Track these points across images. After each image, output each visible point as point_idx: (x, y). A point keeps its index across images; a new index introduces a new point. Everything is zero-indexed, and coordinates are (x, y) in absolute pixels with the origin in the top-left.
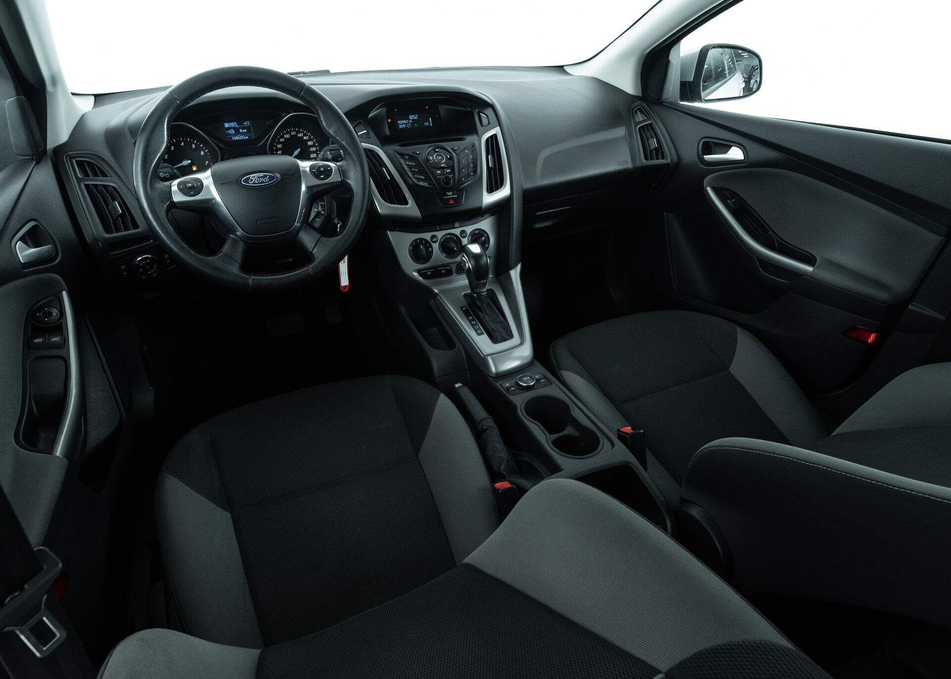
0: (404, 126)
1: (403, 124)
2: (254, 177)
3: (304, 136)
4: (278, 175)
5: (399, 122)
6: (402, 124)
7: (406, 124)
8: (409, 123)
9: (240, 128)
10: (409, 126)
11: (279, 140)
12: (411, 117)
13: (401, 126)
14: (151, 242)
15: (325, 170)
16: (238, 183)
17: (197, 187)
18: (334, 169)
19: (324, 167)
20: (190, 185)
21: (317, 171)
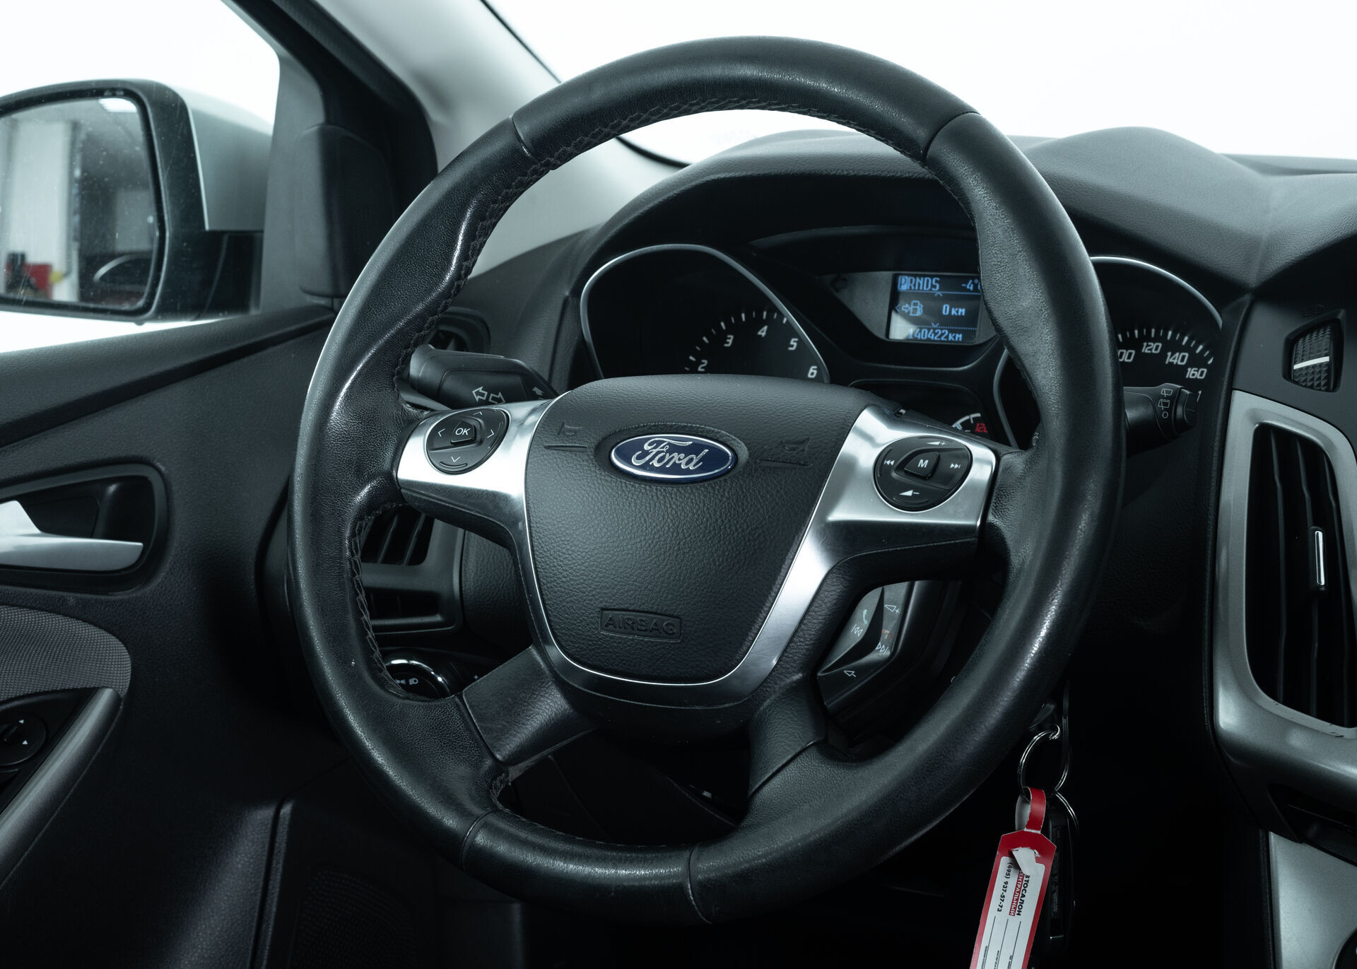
3: (1190, 364)
4: (744, 453)
9: (946, 299)
14: (438, 618)
15: (934, 468)
16: (600, 454)
17: (481, 442)
18: (981, 472)
19: (939, 456)
20: (465, 431)
21: (900, 468)
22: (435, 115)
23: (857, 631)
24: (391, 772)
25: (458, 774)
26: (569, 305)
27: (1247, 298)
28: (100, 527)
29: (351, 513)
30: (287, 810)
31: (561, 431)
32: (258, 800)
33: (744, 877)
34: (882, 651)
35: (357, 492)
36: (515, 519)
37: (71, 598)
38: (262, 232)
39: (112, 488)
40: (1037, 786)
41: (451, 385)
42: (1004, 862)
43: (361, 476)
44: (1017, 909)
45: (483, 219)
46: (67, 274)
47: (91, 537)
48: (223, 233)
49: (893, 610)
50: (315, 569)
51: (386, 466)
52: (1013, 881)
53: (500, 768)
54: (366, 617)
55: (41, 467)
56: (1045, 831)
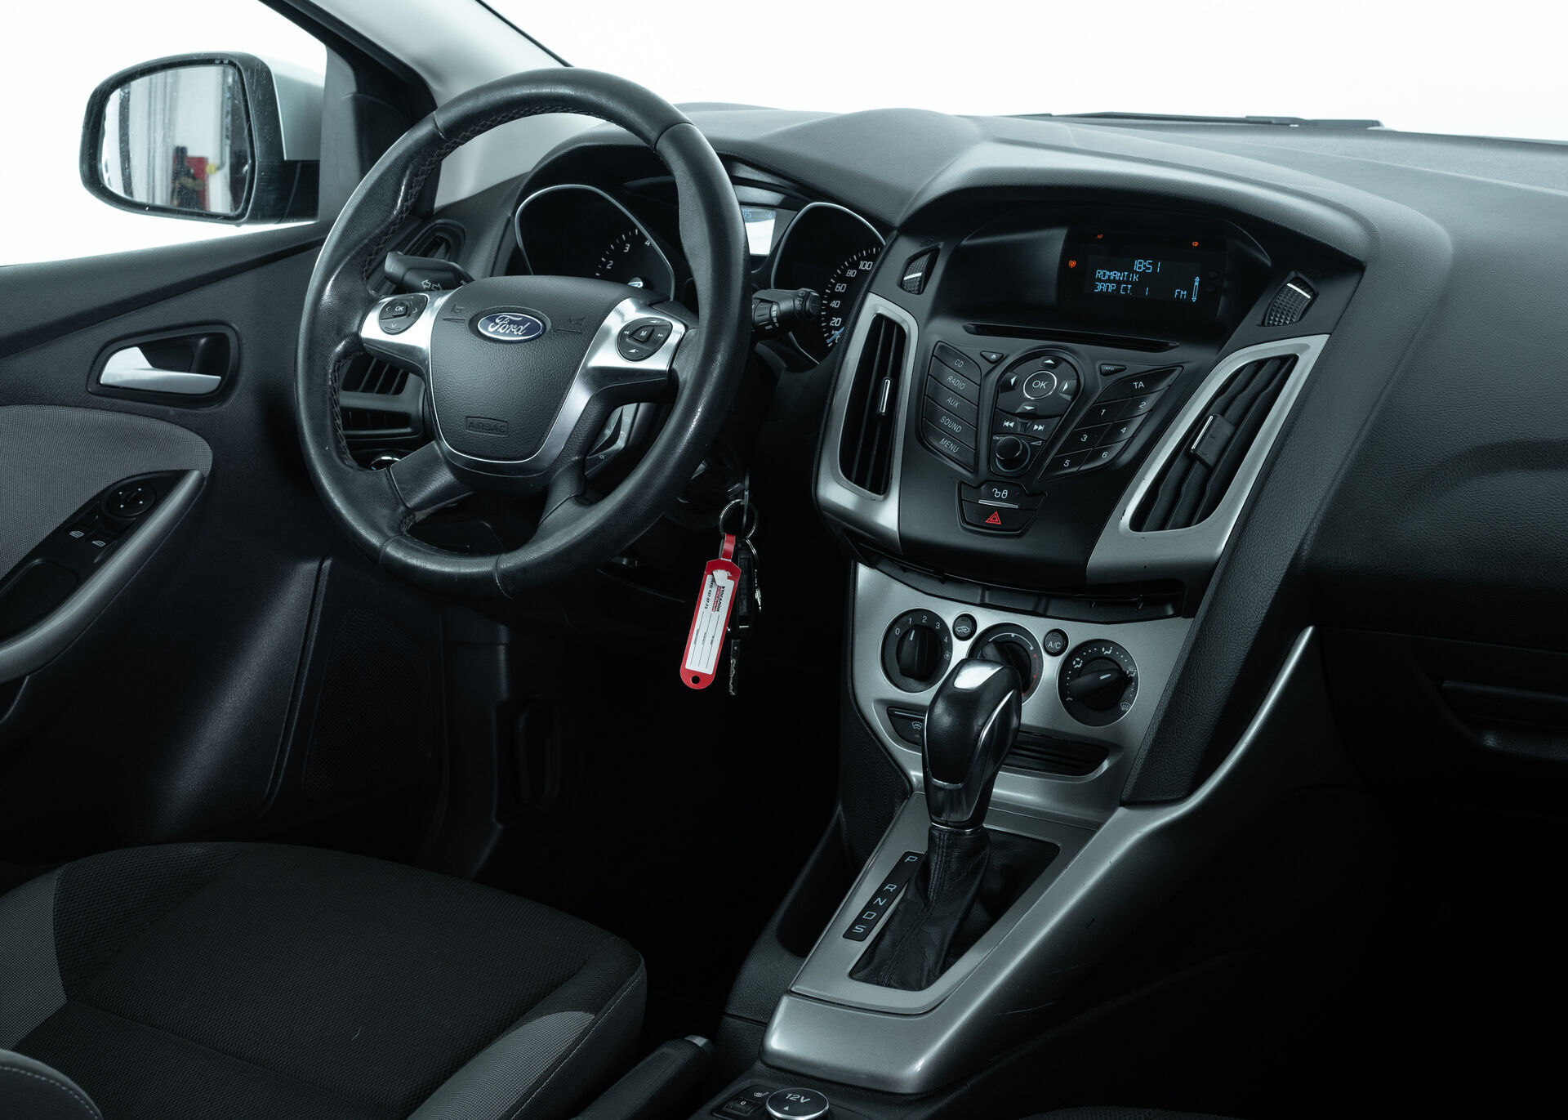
0: (1112, 287)
1: (1109, 281)
2: (504, 318)
4: (549, 325)
5: (1099, 273)
6: (1107, 280)
7: (1119, 283)
8: (1127, 282)
10: (1125, 289)
11: (844, 271)
12: (1140, 265)
13: (1100, 287)
14: (409, 430)
15: (649, 337)
16: (472, 325)
17: (409, 316)
18: (673, 339)
19: (653, 329)
20: (401, 309)
21: (631, 336)
22: (434, 86)
23: (608, 432)
24: (344, 511)
25: (383, 514)
26: (509, 222)
27: (895, 232)
28: (195, 366)
29: (333, 357)
30: (327, 564)
31: (453, 310)
32: (307, 557)
33: (524, 569)
34: (620, 444)
35: (337, 345)
36: (424, 361)
37: (172, 411)
38: (319, 161)
39: (203, 341)
40: (730, 533)
41: (411, 278)
42: (709, 577)
43: (340, 334)
44: (717, 607)
45: (417, 176)
46: (220, 168)
47: (189, 371)
48: (297, 162)
49: (627, 420)
50: (309, 391)
51: (355, 329)
52: (714, 590)
53: (410, 512)
54: (339, 422)
55: (154, 326)
56: (735, 560)
